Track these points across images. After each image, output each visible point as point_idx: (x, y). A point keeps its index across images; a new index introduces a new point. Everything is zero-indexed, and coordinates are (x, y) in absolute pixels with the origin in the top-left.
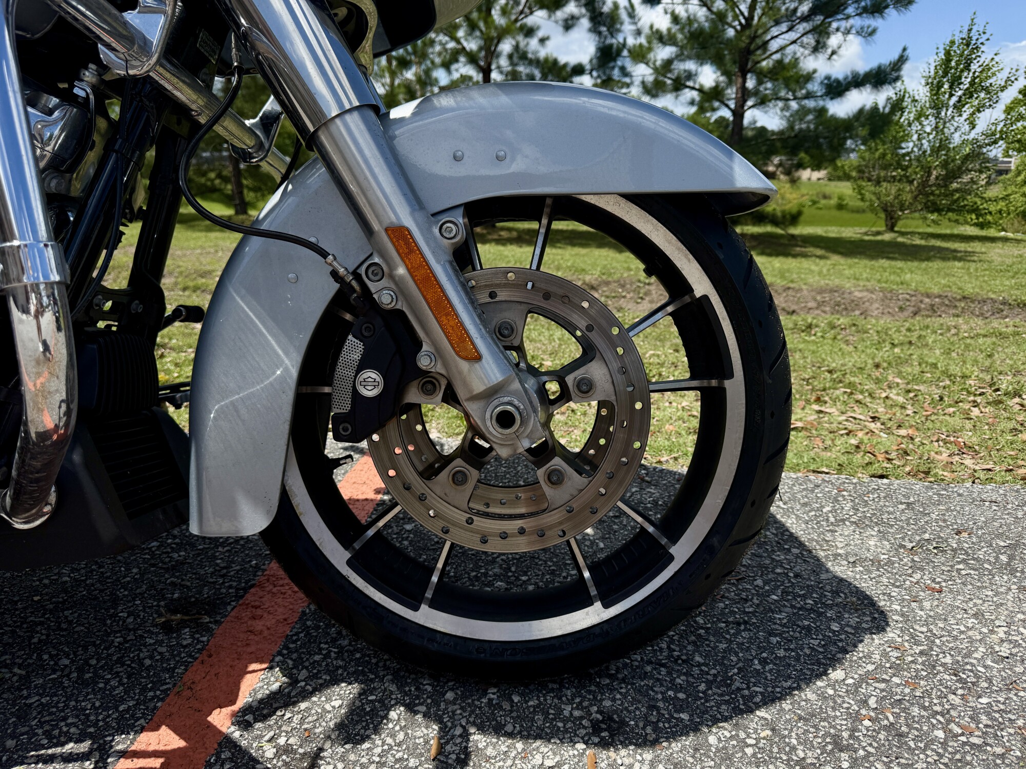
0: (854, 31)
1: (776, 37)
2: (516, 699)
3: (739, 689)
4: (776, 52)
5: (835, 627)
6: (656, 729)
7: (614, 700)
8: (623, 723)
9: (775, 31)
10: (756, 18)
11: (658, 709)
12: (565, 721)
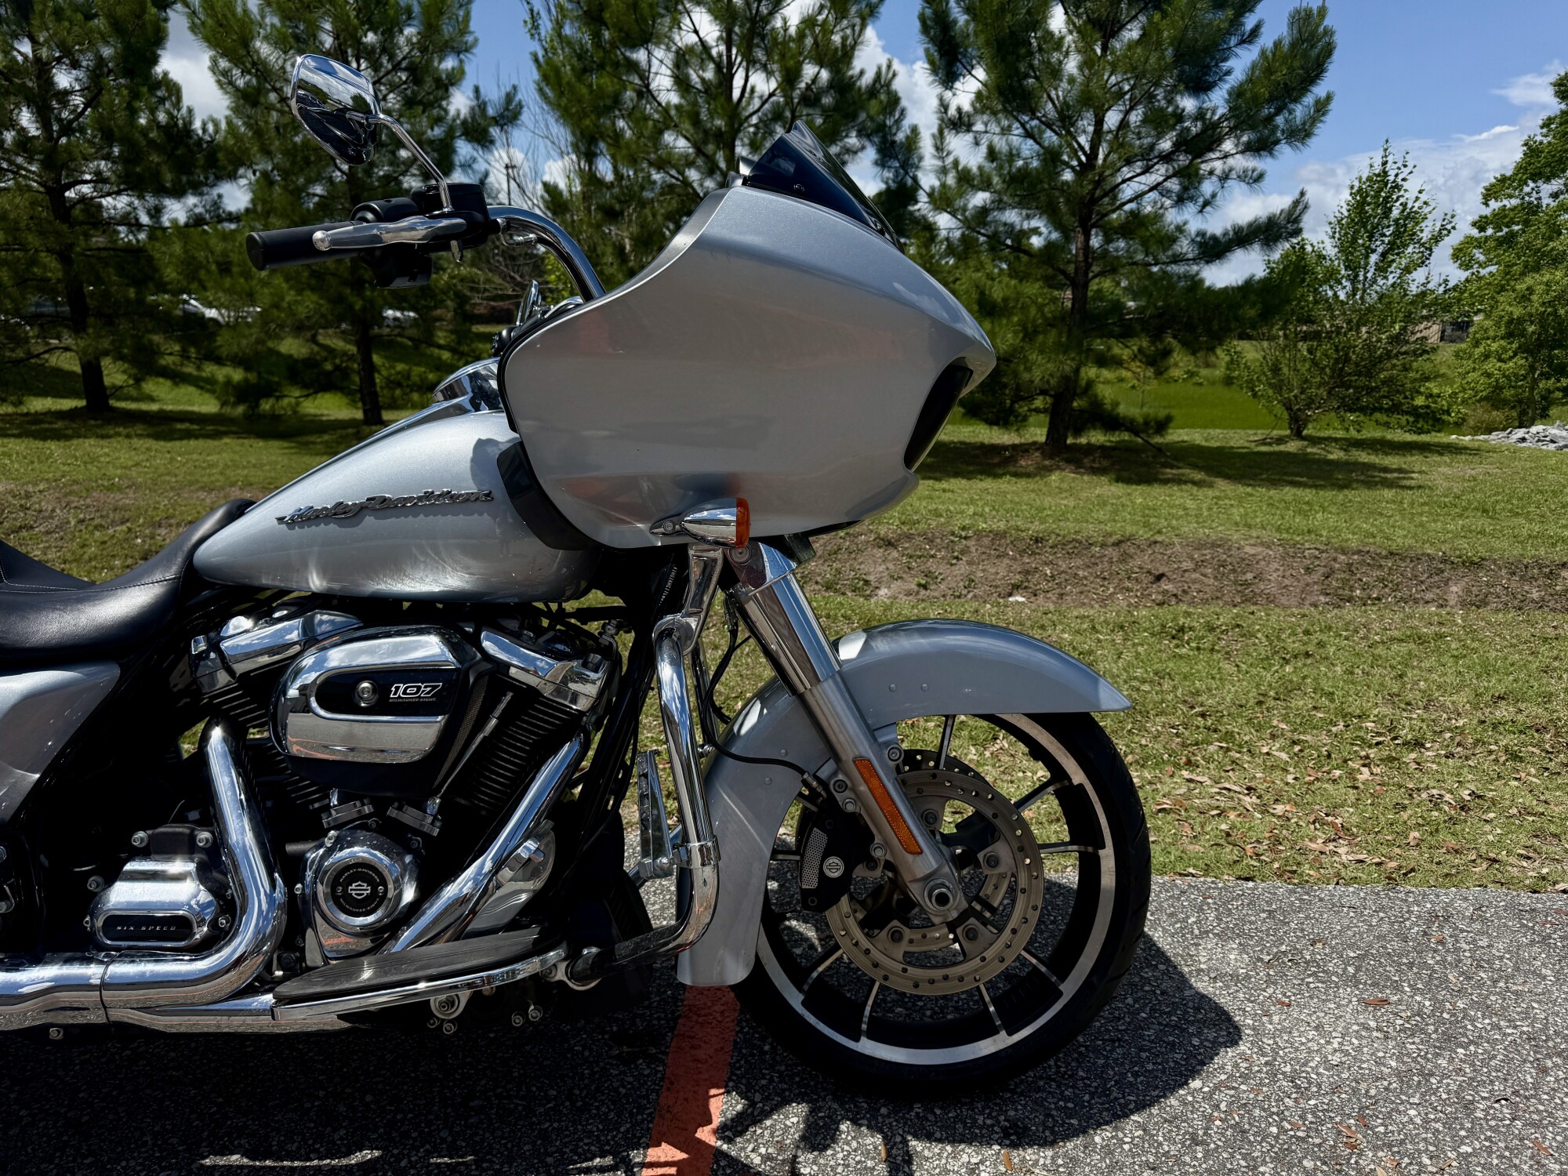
0: (1233, 175)
1: (1130, 179)
2: (938, 1112)
3: (1116, 1099)
4: (1130, 201)
5: (1196, 1042)
6: (1053, 1132)
7: (1016, 1110)
8: (1026, 1129)
9: (1126, 172)
10: (1101, 156)
11: (1052, 1116)
12: (981, 1128)
